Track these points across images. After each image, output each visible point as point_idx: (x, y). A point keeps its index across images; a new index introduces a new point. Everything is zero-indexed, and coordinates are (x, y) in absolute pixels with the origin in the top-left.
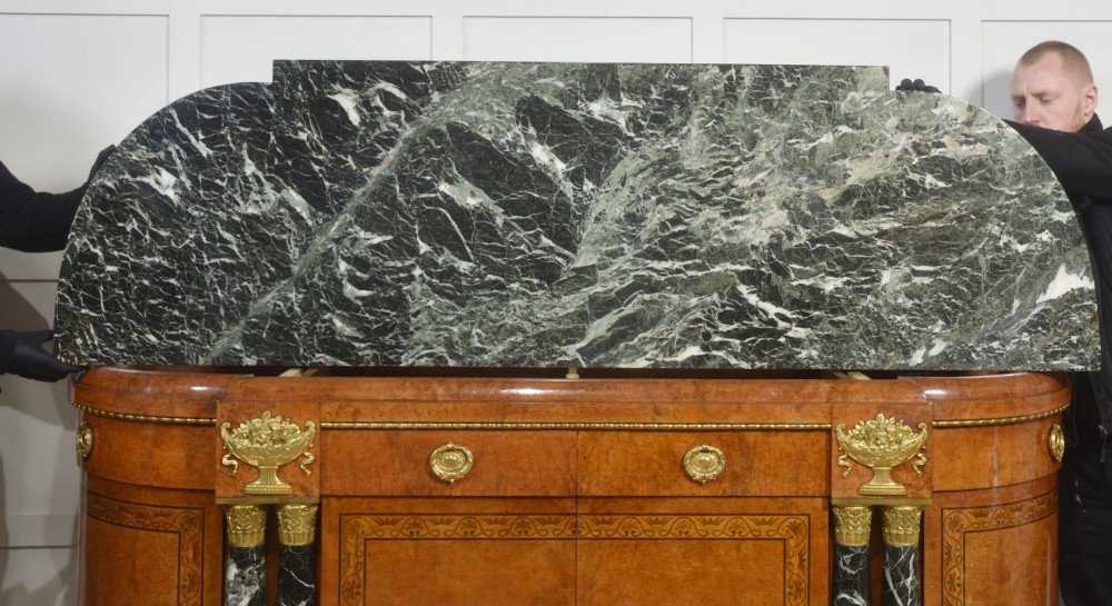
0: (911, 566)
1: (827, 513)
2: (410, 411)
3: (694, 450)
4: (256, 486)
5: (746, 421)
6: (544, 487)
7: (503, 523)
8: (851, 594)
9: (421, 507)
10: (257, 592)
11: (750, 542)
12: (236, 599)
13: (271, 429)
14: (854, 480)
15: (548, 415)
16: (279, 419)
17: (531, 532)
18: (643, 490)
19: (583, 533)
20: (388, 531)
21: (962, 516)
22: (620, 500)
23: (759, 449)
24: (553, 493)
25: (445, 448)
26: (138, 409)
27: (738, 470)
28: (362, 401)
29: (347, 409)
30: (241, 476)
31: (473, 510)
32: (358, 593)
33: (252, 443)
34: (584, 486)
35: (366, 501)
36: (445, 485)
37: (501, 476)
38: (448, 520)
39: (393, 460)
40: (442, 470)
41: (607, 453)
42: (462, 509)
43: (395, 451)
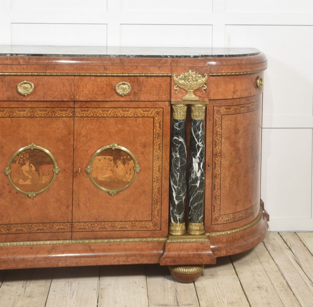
0: (201, 127)
1: (170, 107)
2: (9, 68)
3: (119, 84)
5: (139, 72)
6: (62, 97)
7: (45, 111)
8: (178, 137)
9: (13, 105)
11: (141, 118)
14: (180, 95)
15: (63, 70)
17: (56, 115)
18: (100, 99)
19: (77, 115)
21: (221, 109)
22: (91, 103)
23: (144, 83)
24: (65, 100)
25: (23, 82)
27: (136, 91)
31: (34, 106)
34: (77, 97)
36: (23, 97)
37: (45, 93)
38: (24, 110)
39: (3, 87)
40: (22, 91)
41: (86, 84)
42: (30, 106)
43: (3, 84)
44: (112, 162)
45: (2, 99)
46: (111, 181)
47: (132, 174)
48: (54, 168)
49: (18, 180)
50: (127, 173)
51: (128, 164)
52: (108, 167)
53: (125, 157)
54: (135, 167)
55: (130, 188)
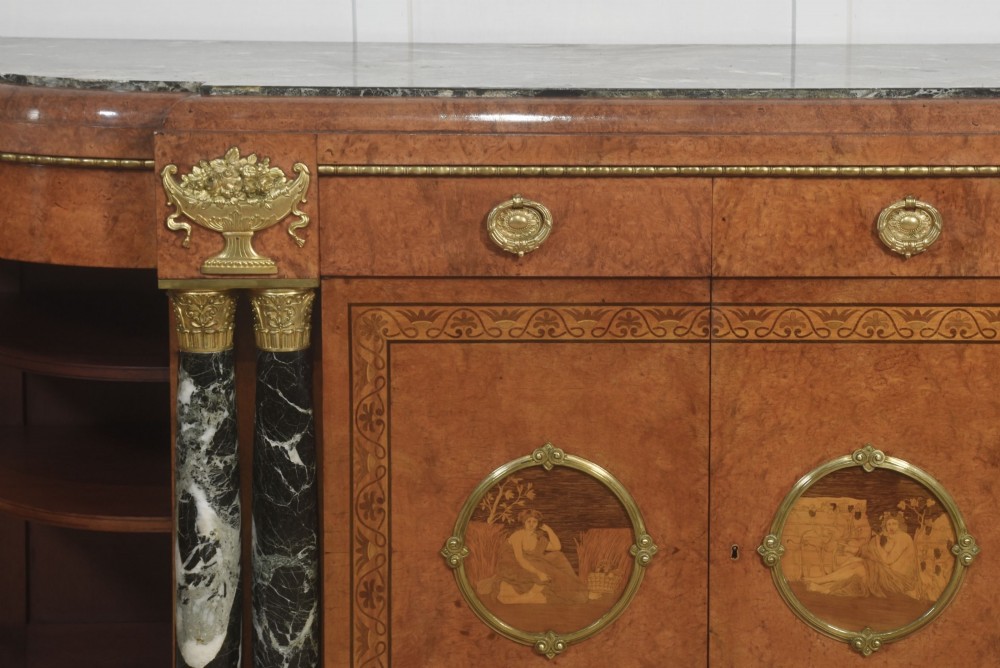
2: (454, 148)
3: (893, 207)
4: (221, 261)
5: (977, 161)
6: (662, 262)
7: (598, 317)
9: (473, 293)
10: (225, 421)
11: (979, 346)
12: (194, 430)
13: (241, 175)
15: (668, 152)
16: (252, 159)
17: (640, 332)
18: (812, 268)
19: (721, 333)
20: (422, 331)
22: (778, 283)
23: (995, 205)
24: (676, 272)
25: (509, 203)
26: (22, 145)
27: (962, 238)
28: (381, 132)
29: (358, 145)
30: (197, 246)
31: (552, 298)
32: (380, 422)
33: (212, 195)
34: (722, 261)
35: (388, 285)
36: (509, 260)
37: (596, 247)
38: (514, 312)
39: (430, 222)
40: (507, 237)
41: (759, 211)
42: (535, 297)
43: (433, 208)
44: (864, 520)
45: (430, 272)
46: (860, 598)
47: (946, 570)
48: (634, 542)
49: (496, 588)
50: (923, 566)
51: (929, 530)
52: (847, 542)
53: (914, 503)
54: (956, 542)
55: (935, 626)
